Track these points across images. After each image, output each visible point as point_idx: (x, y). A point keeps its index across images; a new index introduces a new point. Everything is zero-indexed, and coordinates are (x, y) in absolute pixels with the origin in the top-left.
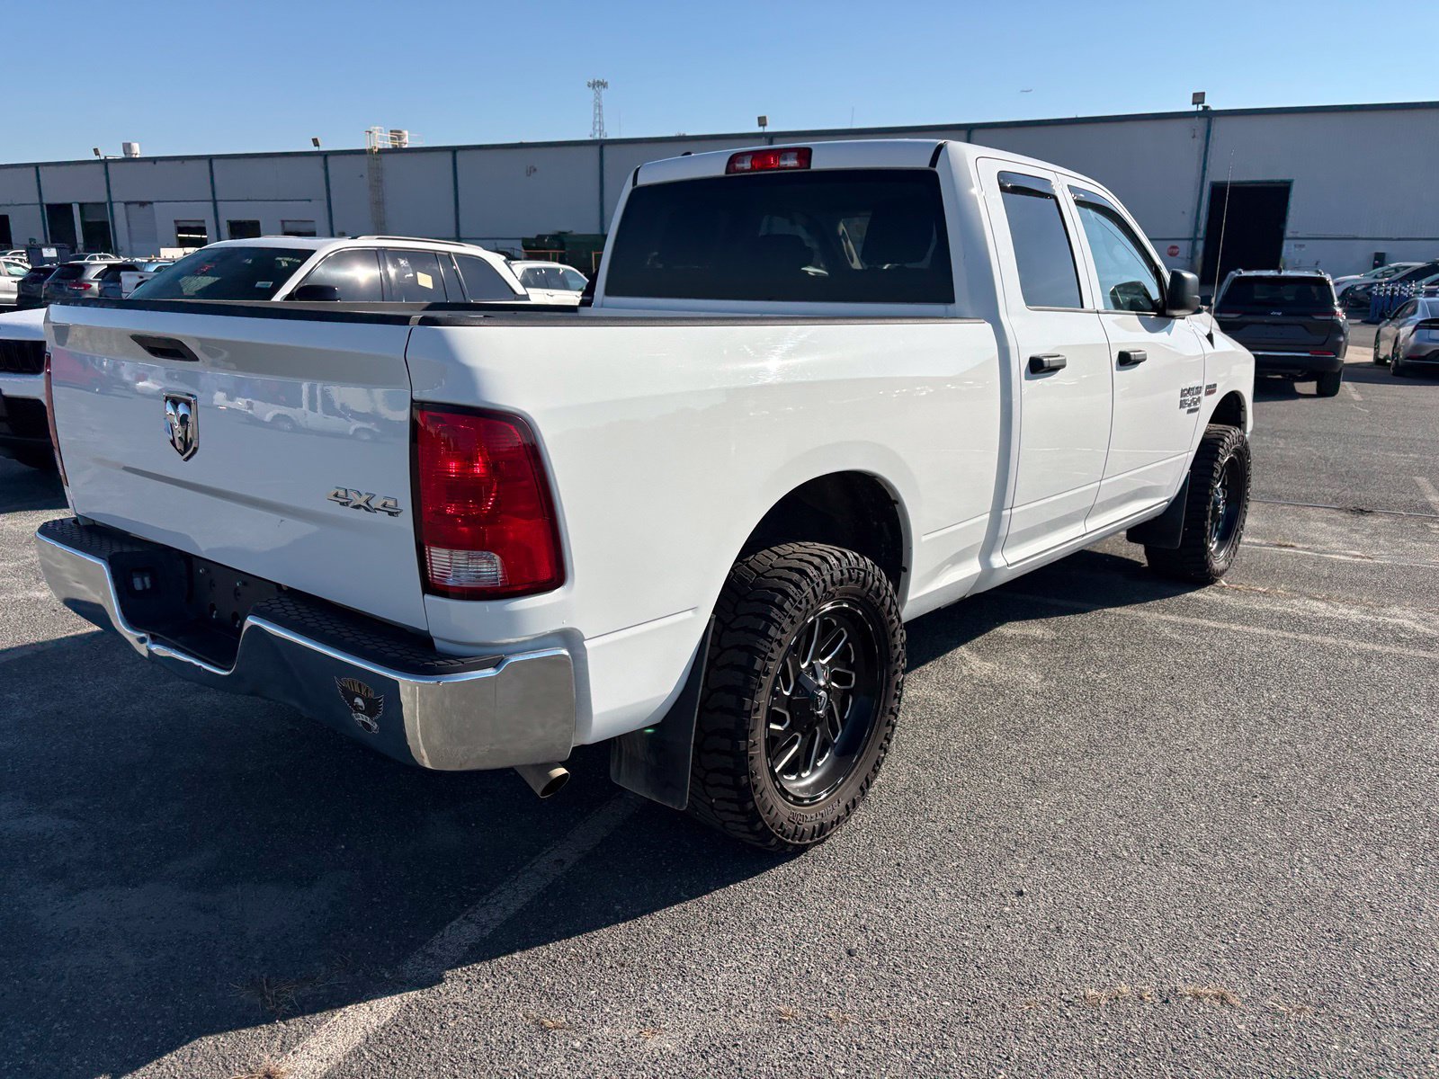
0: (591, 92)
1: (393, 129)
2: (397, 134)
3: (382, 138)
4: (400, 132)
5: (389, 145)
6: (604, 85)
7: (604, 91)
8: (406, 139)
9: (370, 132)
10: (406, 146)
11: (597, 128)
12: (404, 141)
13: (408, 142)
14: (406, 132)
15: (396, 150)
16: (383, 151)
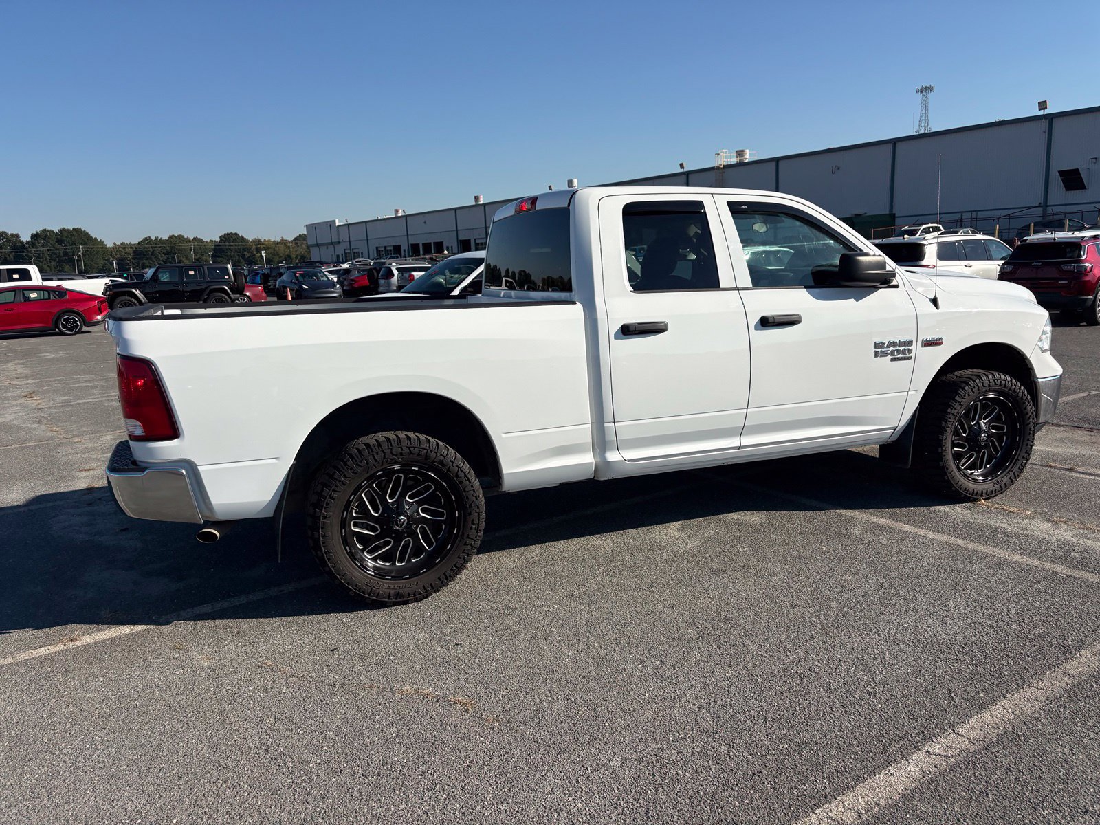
0: (920, 96)
1: (737, 149)
2: (740, 153)
3: (726, 157)
4: (743, 151)
5: (734, 161)
6: (931, 89)
7: (930, 95)
8: (747, 156)
9: (718, 154)
10: (747, 161)
11: (923, 124)
12: (746, 157)
13: (748, 157)
14: (747, 151)
15: (740, 164)
16: (725, 167)
